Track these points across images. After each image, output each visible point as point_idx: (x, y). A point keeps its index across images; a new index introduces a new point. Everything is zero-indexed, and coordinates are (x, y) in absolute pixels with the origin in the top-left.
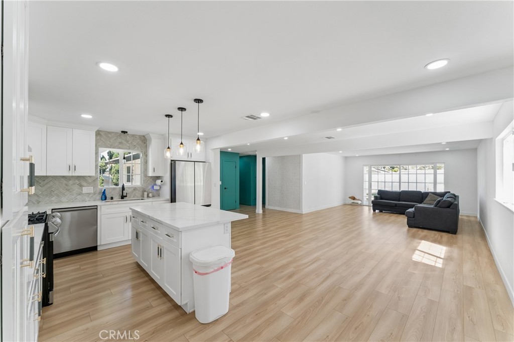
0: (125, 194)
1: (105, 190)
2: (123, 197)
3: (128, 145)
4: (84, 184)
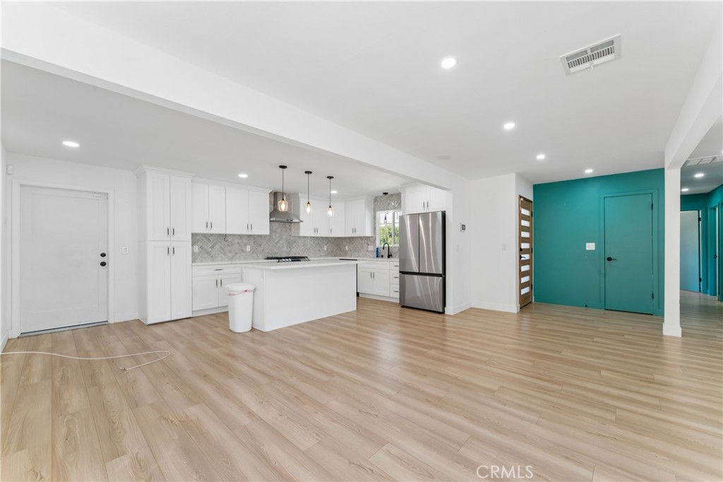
0: (390, 254)
1: (378, 249)
2: (389, 256)
4: (369, 243)
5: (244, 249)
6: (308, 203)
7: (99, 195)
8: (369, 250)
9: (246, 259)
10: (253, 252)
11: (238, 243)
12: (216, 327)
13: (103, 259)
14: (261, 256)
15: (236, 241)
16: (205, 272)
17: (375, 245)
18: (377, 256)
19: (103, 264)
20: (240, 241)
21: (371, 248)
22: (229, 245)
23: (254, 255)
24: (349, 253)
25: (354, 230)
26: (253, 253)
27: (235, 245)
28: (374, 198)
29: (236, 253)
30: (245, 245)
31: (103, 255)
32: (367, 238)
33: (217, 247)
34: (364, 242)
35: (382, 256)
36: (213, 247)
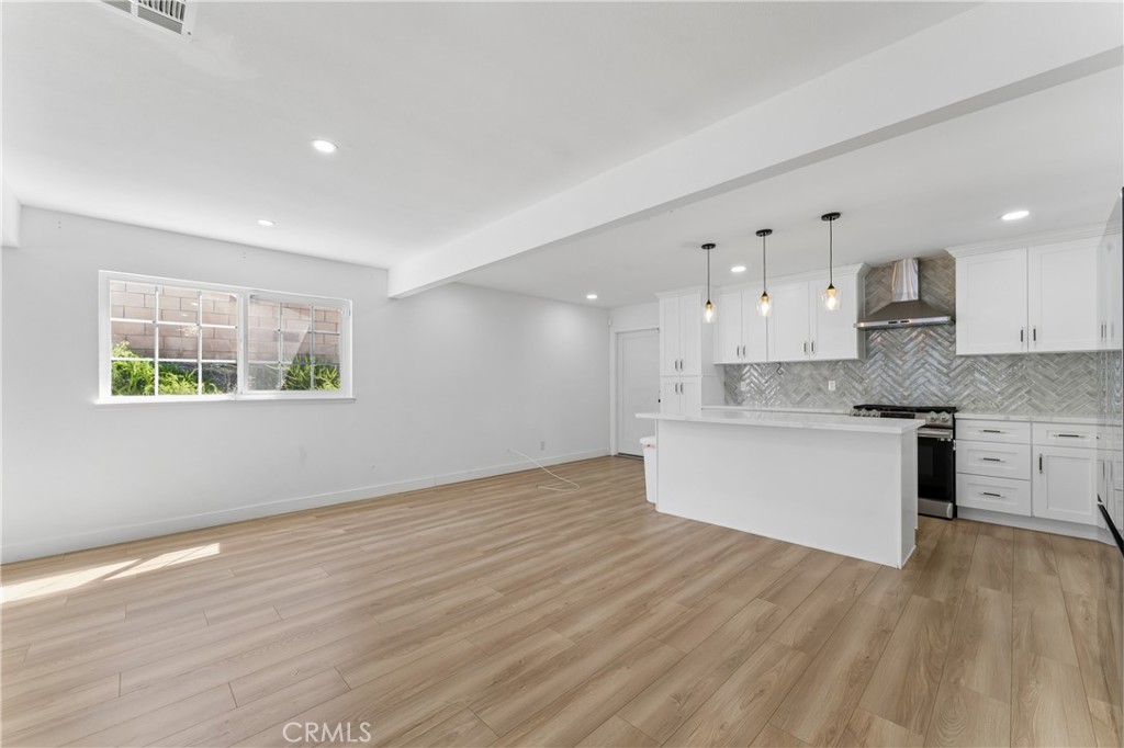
5: (823, 387)
6: (765, 294)
9: (826, 405)
10: (842, 392)
11: (811, 376)
15: (807, 374)
20: (815, 373)
22: (794, 380)
23: (845, 399)
26: (842, 395)
27: (806, 381)
29: (808, 394)
30: (826, 379)
33: (773, 383)
36: (767, 383)
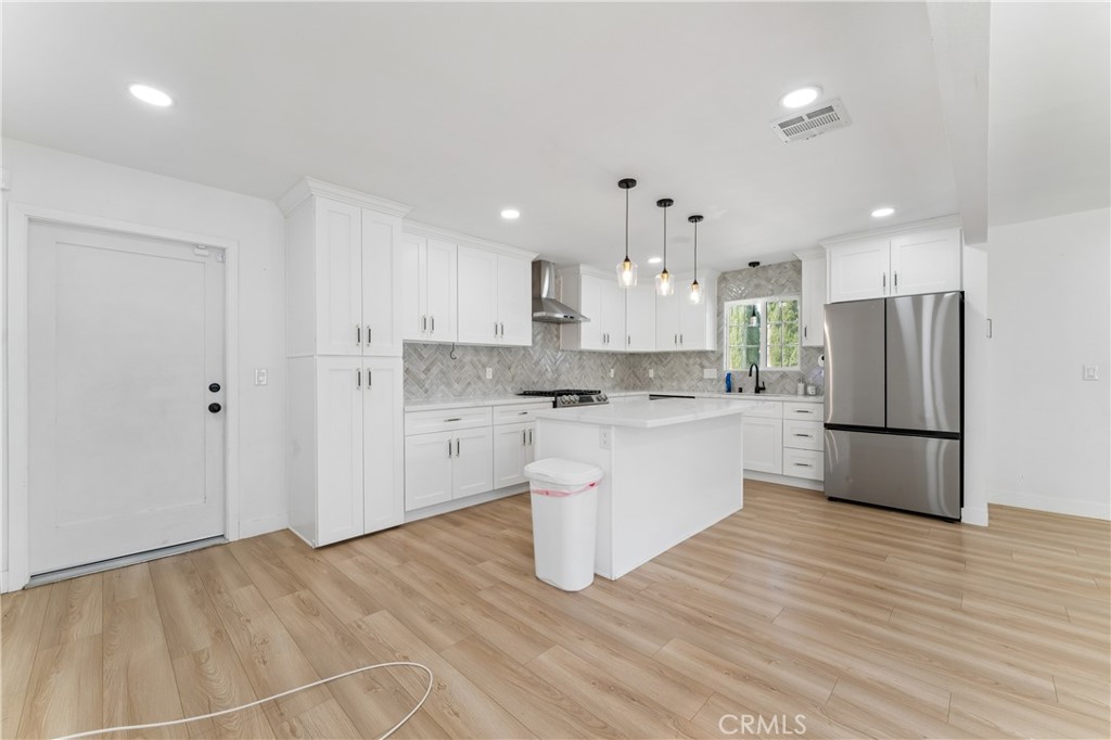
0: (761, 385)
1: (729, 375)
2: (758, 390)
3: (770, 287)
4: (706, 363)
5: (481, 374)
6: (665, 271)
7: (206, 252)
8: (705, 377)
9: (485, 395)
10: (497, 380)
11: (471, 362)
12: (481, 560)
13: (215, 398)
14: (509, 390)
15: (468, 358)
16: (429, 425)
17: (719, 368)
18: (729, 390)
19: (215, 408)
20: (475, 359)
21: (710, 373)
22: (455, 367)
23: (499, 387)
24: (657, 382)
25: (679, 339)
26: (497, 382)
27: (466, 368)
28: (719, 274)
29: (469, 383)
30: (484, 367)
31: (215, 388)
32: (702, 354)
33: (435, 370)
34: (691, 361)
35: (741, 390)
36: (428, 370)
